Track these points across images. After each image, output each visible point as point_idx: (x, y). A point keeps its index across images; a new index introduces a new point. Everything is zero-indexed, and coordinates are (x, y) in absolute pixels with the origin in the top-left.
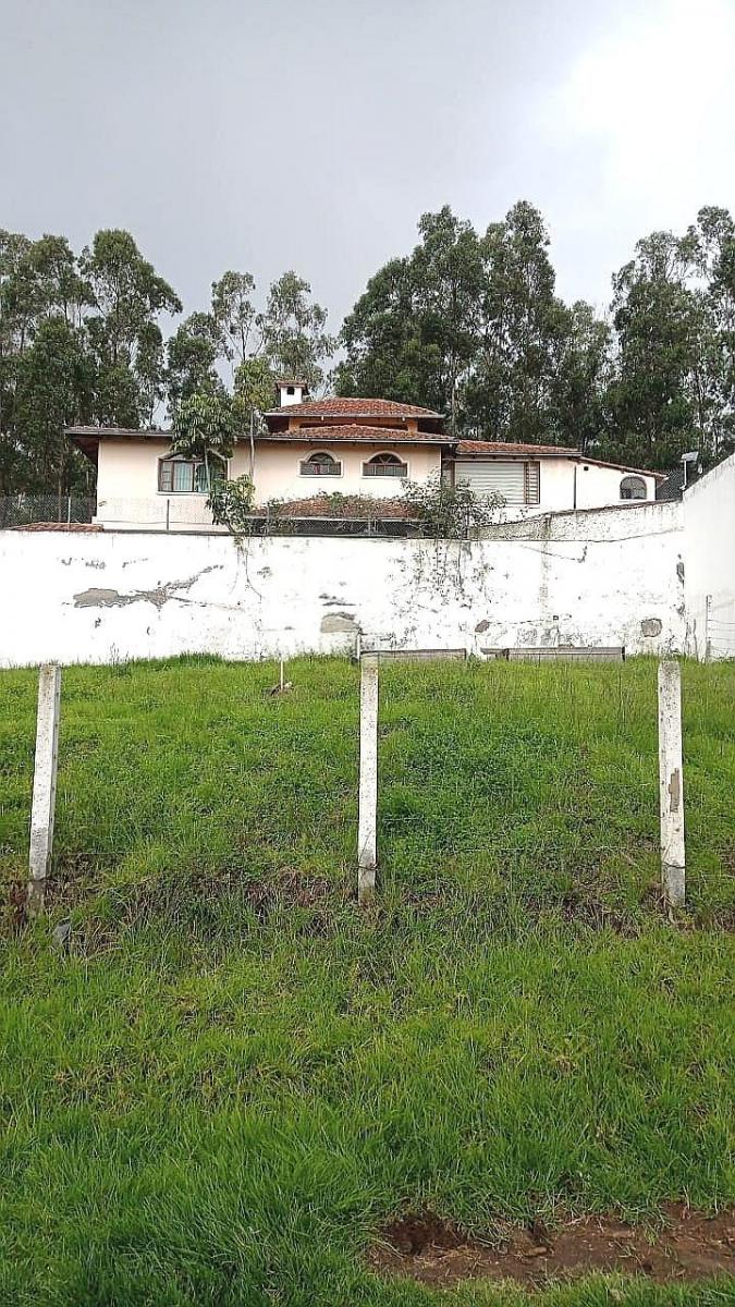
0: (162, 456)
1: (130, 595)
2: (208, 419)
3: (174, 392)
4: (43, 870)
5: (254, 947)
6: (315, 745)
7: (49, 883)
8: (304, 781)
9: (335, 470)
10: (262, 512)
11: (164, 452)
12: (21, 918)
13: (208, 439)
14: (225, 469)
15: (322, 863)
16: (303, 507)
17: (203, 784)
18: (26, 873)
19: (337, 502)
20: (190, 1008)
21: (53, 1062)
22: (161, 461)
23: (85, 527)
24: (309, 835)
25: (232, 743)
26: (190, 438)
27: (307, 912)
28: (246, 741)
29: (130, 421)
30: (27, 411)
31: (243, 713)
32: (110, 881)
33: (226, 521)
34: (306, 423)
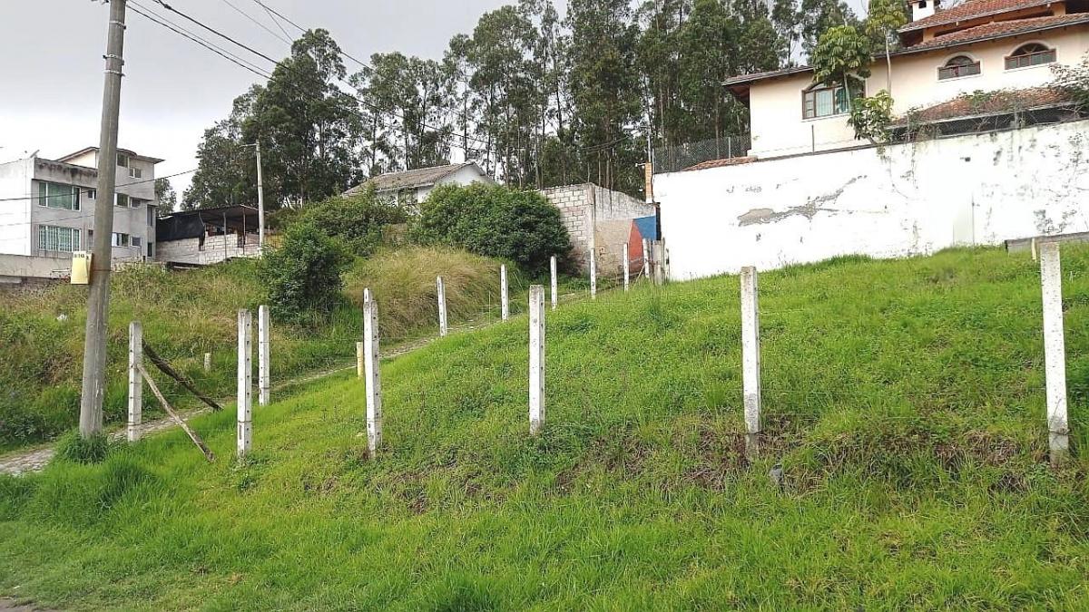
0: (805, 88)
1: (785, 211)
2: (845, 47)
3: (808, 30)
4: (756, 426)
5: (948, 498)
6: (991, 323)
7: (761, 436)
8: (982, 356)
9: (975, 69)
10: (901, 121)
11: (806, 85)
12: (743, 462)
13: (846, 65)
14: (863, 89)
15: (1009, 427)
16: (944, 110)
17: (882, 360)
18: (743, 427)
19: (980, 99)
20: (895, 543)
21: (784, 571)
22: (804, 93)
23: (742, 160)
24: (993, 404)
25: (905, 325)
26: (831, 66)
27: (998, 471)
28: (918, 322)
29: (772, 65)
30: (688, 74)
31: (911, 299)
32: (811, 436)
33: (866, 135)
34: (939, 31)
